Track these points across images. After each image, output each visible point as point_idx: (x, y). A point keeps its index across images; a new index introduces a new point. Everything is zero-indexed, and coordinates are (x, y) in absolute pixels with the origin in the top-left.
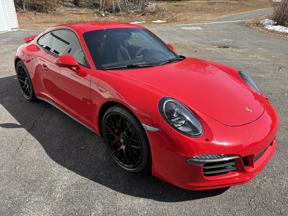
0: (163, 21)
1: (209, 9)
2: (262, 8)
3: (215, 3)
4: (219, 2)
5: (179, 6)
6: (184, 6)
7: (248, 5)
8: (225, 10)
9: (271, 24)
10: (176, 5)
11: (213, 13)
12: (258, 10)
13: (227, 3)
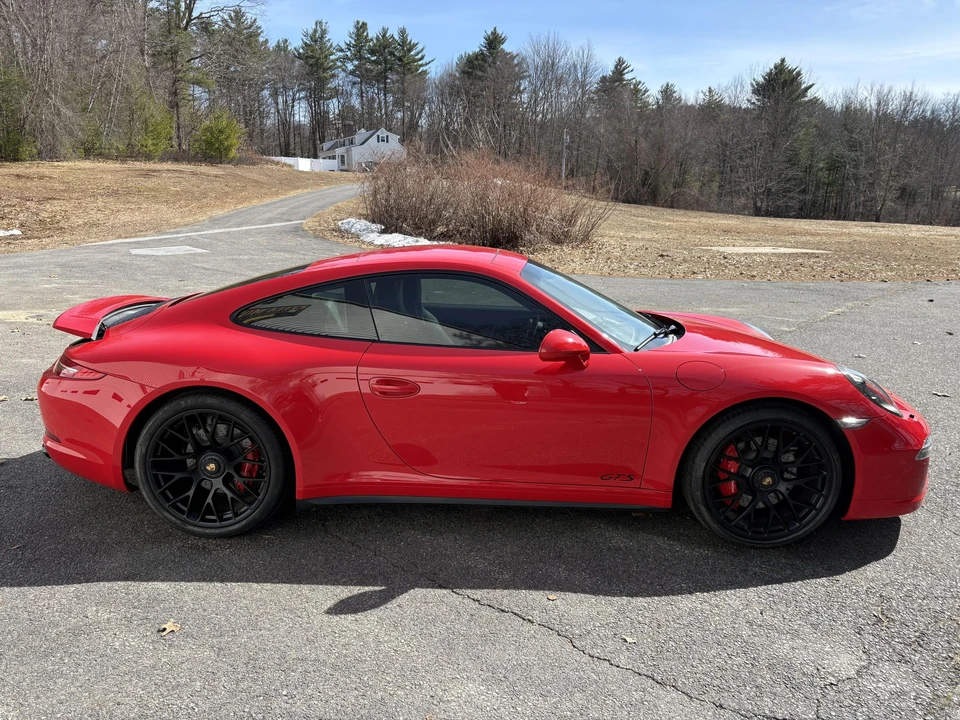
0: (6, 230)
1: (150, 190)
2: (297, 188)
3: (155, 171)
4: (168, 170)
5: (28, 178)
6: (50, 178)
7: (256, 181)
8: (205, 194)
9: (373, 232)
10: (18, 176)
11: (174, 203)
12: (293, 193)
13: (194, 174)
